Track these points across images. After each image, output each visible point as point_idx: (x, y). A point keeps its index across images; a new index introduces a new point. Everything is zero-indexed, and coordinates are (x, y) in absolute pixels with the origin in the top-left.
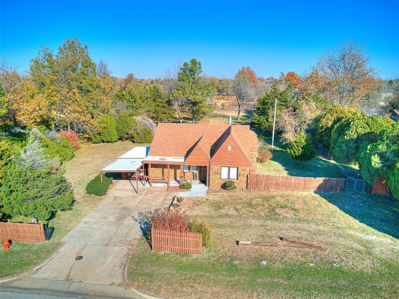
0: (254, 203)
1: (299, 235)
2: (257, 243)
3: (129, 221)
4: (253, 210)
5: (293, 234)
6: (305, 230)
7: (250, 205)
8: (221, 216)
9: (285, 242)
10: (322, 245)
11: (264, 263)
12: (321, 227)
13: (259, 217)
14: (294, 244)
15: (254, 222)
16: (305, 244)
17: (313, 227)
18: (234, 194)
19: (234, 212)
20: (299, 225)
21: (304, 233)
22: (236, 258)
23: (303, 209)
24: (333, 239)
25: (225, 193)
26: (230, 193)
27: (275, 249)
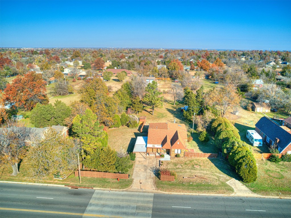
0: (187, 163)
1: (200, 175)
2: (189, 178)
3: (148, 171)
4: (187, 166)
5: (199, 174)
6: (202, 173)
7: (186, 164)
8: (177, 168)
9: (197, 177)
10: (207, 178)
11: (191, 183)
12: (207, 172)
13: (189, 169)
14: (199, 178)
15: (188, 171)
16: (202, 178)
17: (205, 172)
18: (180, 159)
19: (181, 167)
20: (201, 171)
21: (202, 174)
22: (183, 182)
23: (203, 165)
24: (210, 176)
25: (177, 159)
26: (179, 159)
27: (194, 179)
